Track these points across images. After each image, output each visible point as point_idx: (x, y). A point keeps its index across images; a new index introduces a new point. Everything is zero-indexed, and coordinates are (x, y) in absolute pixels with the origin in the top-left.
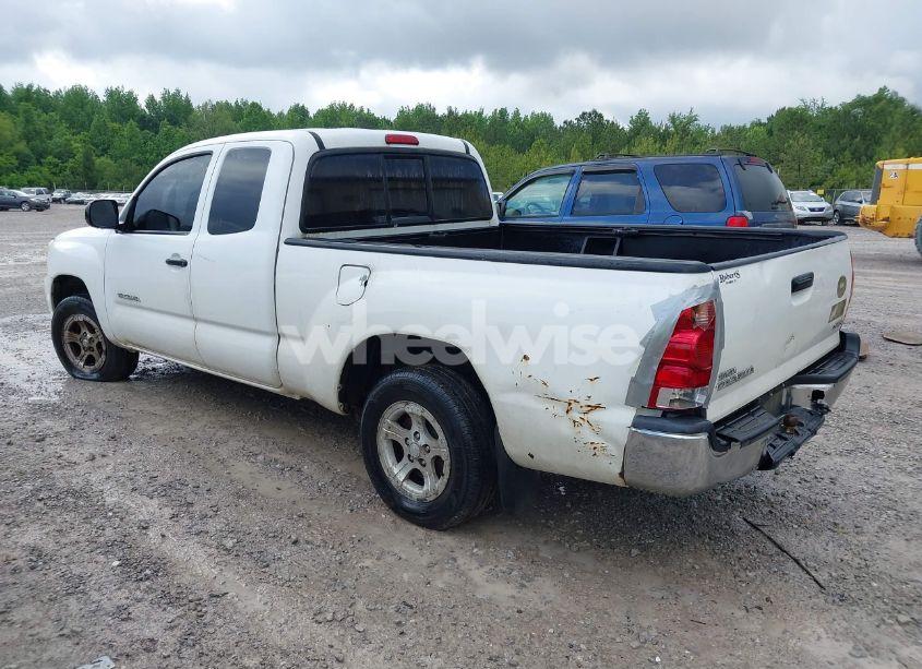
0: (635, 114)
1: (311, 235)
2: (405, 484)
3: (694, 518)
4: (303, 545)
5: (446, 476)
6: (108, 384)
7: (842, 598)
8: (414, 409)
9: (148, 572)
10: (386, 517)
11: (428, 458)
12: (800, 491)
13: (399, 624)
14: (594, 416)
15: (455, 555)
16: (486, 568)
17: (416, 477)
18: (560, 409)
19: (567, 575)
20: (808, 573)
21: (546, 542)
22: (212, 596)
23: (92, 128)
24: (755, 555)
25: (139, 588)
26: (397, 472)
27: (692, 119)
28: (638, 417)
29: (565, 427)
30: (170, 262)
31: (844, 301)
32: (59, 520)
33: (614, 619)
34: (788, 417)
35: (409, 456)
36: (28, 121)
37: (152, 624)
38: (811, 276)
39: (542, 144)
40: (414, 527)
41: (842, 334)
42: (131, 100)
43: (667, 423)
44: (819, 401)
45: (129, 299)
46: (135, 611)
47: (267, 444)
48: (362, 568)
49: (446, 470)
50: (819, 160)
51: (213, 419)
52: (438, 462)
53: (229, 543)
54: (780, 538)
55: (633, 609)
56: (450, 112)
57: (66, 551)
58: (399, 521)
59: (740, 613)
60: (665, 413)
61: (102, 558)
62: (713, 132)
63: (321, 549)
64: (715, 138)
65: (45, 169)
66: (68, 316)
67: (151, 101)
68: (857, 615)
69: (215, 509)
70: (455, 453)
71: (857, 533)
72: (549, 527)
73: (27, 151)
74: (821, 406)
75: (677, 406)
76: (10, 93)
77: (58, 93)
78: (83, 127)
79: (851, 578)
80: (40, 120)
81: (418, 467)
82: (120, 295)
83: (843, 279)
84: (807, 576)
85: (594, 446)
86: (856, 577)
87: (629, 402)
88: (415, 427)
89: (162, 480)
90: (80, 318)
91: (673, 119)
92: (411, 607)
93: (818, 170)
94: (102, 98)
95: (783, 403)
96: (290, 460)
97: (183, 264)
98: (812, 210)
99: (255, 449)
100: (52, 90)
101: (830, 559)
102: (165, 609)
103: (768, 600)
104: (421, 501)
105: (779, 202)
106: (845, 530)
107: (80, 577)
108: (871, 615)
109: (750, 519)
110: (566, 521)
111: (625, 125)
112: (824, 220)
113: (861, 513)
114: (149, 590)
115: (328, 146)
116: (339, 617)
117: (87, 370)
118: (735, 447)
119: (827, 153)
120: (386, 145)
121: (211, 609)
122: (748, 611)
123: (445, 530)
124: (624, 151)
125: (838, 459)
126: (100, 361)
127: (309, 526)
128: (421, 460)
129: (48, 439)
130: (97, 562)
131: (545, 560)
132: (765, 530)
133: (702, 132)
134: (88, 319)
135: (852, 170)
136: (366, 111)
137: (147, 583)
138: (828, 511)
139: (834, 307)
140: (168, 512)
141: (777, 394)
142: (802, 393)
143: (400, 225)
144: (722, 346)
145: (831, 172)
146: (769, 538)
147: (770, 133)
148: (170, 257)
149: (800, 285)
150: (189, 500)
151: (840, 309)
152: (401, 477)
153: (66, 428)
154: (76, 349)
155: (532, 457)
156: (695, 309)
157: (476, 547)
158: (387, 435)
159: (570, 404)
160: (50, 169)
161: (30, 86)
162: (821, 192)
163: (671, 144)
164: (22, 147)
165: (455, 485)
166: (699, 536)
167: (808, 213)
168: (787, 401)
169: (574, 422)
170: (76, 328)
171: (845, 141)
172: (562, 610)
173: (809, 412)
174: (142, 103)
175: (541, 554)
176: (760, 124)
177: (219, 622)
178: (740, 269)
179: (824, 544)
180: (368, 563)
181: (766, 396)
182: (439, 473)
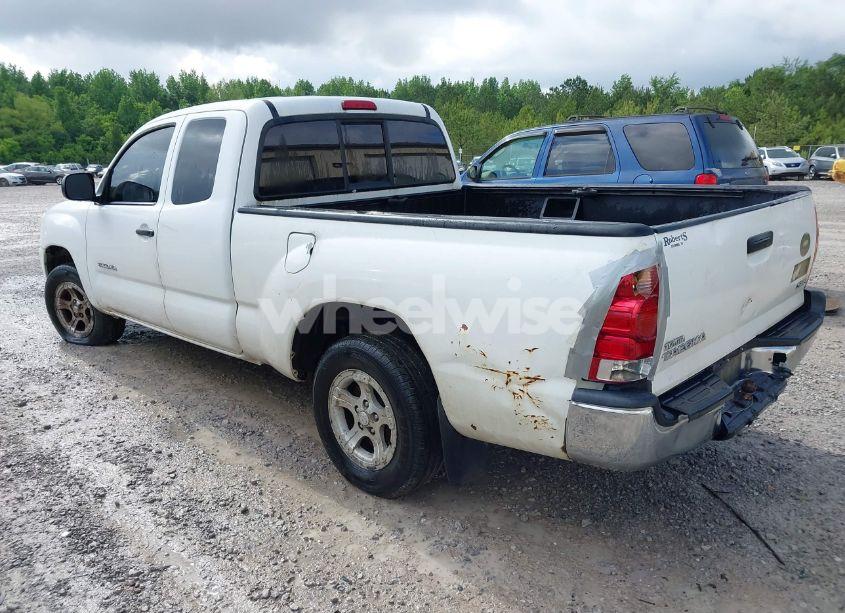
0: (618, 79)
1: (266, 203)
2: (356, 452)
3: (651, 485)
4: (252, 515)
5: (394, 445)
6: (97, 348)
7: (802, 574)
8: (361, 377)
9: (94, 543)
10: (338, 482)
11: (377, 427)
12: (762, 454)
13: (335, 601)
14: (533, 388)
15: (401, 526)
16: (432, 541)
17: (366, 445)
18: (500, 380)
19: (513, 548)
20: (767, 546)
21: (496, 511)
22: (152, 571)
23: (120, 109)
24: (712, 526)
25: (83, 561)
26: (349, 440)
27: (673, 82)
28: (577, 389)
29: (505, 400)
30: (140, 233)
31: (809, 259)
32: (22, 487)
33: (558, 597)
34: (746, 382)
35: (359, 424)
36: (63, 103)
37: (88, 600)
38: (771, 234)
39: (529, 110)
40: (364, 495)
41: (807, 293)
42: (152, 80)
43: (609, 397)
44: (781, 364)
45: (107, 267)
46: (75, 586)
47: (234, 409)
48: (307, 539)
49: (393, 438)
50: (795, 117)
51: (188, 382)
52: (386, 430)
53: (180, 512)
54: (739, 506)
55: (580, 587)
56: (444, 83)
57: (21, 520)
58: (351, 488)
59: (692, 592)
60: (608, 387)
61: (53, 528)
62: (692, 94)
63: (268, 519)
64: (694, 99)
65: (79, 147)
66: (59, 284)
67: (171, 81)
68: (818, 594)
69: (173, 475)
70: (401, 421)
71: (821, 501)
72: (500, 495)
73: (63, 131)
74: (783, 370)
75: (620, 378)
76: (46, 79)
77: (89, 77)
78: (113, 107)
79: (812, 552)
80: (73, 101)
81: (368, 434)
82: (100, 265)
83: (806, 237)
84: (766, 549)
85: (535, 419)
86: (817, 550)
87: (568, 374)
88: (364, 395)
89: (128, 445)
90: (70, 286)
91: (655, 83)
92: (351, 583)
93: (792, 127)
94: (128, 80)
95: (743, 366)
96: (253, 423)
97: (151, 234)
98: (788, 165)
99: (222, 413)
100: (84, 75)
101: (791, 530)
102: (103, 585)
103: (722, 577)
104: (371, 469)
105: (749, 159)
106: (809, 497)
107: (29, 548)
108: (833, 595)
109: (709, 486)
110: (519, 488)
111: (608, 89)
112: (800, 176)
113: (825, 477)
114: (92, 563)
115: (282, 113)
116: (275, 593)
117: (78, 334)
118: (683, 420)
119: (804, 112)
120: (343, 111)
121: (148, 584)
122: (700, 590)
123: (395, 498)
124: (606, 114)
125: (805, 419)
126: (89, 326)
127: (261, 494)
128: (370, 429)
129: (29, 404)
130: (48, 532)
131: (493, 531)
132: (724, 497)
133: (682, 94)
134: (76, 287)
135: (827, 127)
136: (366, 84)
137: (92, 556)
138: (791, 476)
139: (796, 266)
140: (127, 478)
141: (736, 358)
142: (762, 357)
143: (358, 191)
144: (667, 313)
145: (807, 128)
146: (728, 507)
147: (748, 92)
148: (138, 228)
149: (756, 245)
150: (150, 465)
151: (804, 267)
152: (353, 444)
153: (49, 393)
154: (68, 315)
155: (474, 428)
156: (638, 275)
157: (424, 516)
158: (337, 402)
159: (509, 375)
160: (83, 147)
161: (64, 72)
162: (797, 148)
163: (651, 107)
164: (58, 126)
165: (401, 454)
166: (654, 504)
167: (784, 169)
168: (746, 365)
169: (514, 394)
170: (66, 296)
171: (820, 98)
172: (505, 587)
173: (770, 376)
174: (163, 83)
175: (490, 525)
176: (738, 84)
177: (155, 598)
178: (688, 231)
179: (786, 513)
180: (313, 534)
181: (722, 362)
182: (387, 442)
